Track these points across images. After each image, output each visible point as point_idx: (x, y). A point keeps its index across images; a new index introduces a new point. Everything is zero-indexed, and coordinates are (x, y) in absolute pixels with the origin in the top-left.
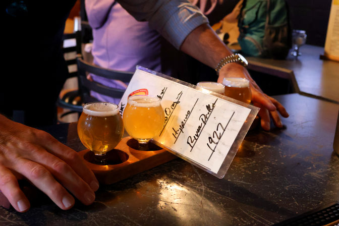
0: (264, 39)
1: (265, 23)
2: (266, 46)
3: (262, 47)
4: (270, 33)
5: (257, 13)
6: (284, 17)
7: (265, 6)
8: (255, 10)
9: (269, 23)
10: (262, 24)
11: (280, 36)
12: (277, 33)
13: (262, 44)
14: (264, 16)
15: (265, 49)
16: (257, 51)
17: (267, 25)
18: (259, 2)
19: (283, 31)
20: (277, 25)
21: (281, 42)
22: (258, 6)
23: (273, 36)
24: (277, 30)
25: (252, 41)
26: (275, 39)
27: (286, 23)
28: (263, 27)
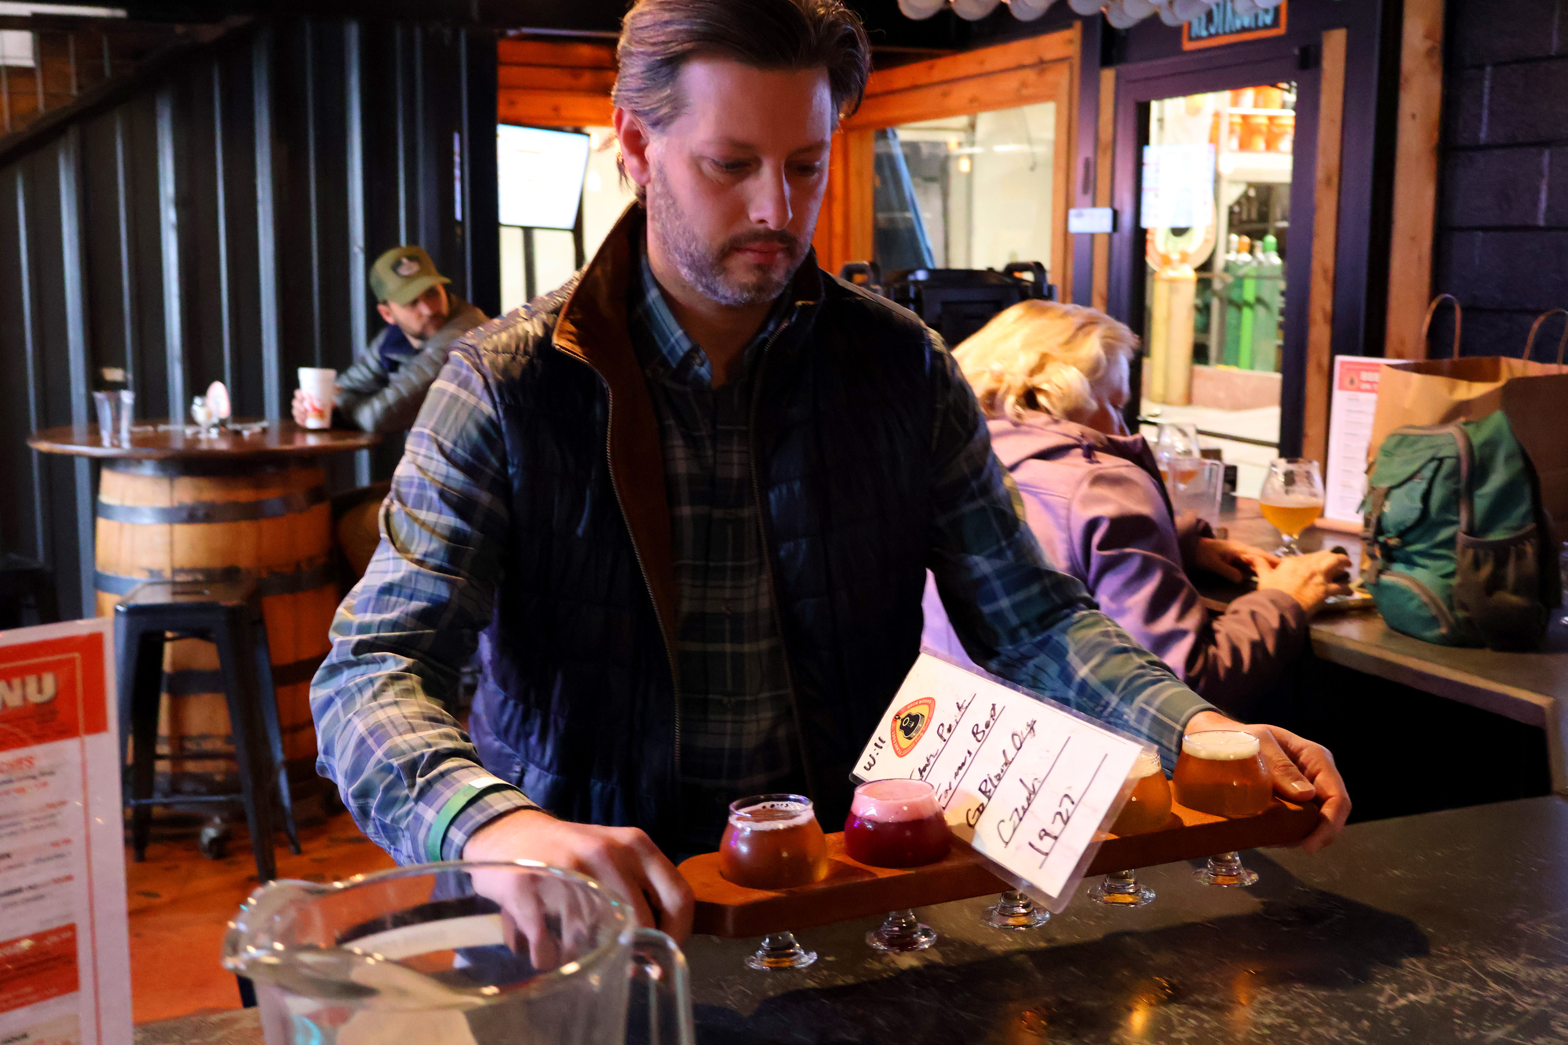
0: (1454, 581)
1: (1458, 530)
2: (1464, 607)
3: (1451, 608)
4: (1477, 564)
5: (1426, 497)
6: (1524, 508)
7: (1455, 473)
8: (1419, 486)
9: (1471, 531)
10: (1444, 534)
11: (1511, 572)
12: (1501, 563)
13: (1449, 598)
14: (1451, 504)
15: (1461, 614)
16: (1433, 621)
17: (1462, 538)
18: (1432, 459)
19: (1521, 555)
20: (1497, 535)
21: (1516, 591)
22: (1427, 473)
23: (1486, 571)
24: (1501, 552)
25: (1416, 590)
26: (1495, 583)
27: (1530, 526)
28: (1450, 543)
